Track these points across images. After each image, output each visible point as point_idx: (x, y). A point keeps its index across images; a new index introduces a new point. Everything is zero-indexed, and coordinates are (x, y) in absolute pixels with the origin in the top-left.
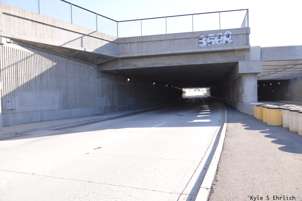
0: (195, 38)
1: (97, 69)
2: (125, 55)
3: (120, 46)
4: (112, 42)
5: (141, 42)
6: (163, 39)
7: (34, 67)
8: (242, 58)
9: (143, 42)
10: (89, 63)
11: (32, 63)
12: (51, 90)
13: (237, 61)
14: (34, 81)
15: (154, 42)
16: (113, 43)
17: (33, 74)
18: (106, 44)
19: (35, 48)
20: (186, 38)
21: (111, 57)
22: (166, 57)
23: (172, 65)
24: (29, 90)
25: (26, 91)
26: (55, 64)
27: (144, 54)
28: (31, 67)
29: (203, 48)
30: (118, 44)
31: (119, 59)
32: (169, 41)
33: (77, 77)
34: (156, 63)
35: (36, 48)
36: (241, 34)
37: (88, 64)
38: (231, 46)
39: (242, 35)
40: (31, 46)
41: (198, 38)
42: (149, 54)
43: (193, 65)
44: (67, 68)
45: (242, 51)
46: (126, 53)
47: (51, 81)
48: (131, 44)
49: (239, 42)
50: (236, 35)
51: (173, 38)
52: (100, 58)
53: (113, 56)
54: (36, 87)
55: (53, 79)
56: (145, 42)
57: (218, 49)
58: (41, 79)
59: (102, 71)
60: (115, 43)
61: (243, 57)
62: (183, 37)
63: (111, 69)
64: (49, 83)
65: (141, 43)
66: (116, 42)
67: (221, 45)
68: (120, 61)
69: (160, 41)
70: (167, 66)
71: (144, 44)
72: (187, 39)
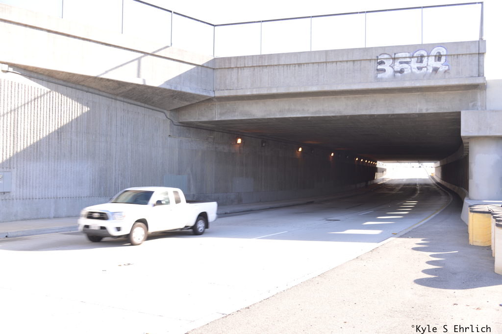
0: (371, 60)
1: (171, 118)
2: (226, 91)
3: (218, 74)
4: (202, 66)
5: (260, 66)
6: (304, 62)
7: (48, 116)
8: (471, 105)
9: (262, 66)
10: (154, 106)
11: (45, 108)
12: (77, 160)
13: (458, 111)
14: (46, 141)
15: (285, 66)
16: (203, 68)
17: (45, 129)
18: (188, 71)
19: (51, 79)
20: (351, 61)
21: (198, 95)
22: (311, 98)
23: (321, 115)
24: (37, 159)
25: (31, 160)
26: (86, 109)
27: (264, 92)
28: (42, 116)
29: (386, 81)
30: (214, 69)
31: (214, 100)
32: (316, 66)
33: (129, 134)
34: (289, 111)
35: (54, 81)
36: (465, 53)
37: (153, 110)
38: (444, 78)
39: (468, 56)
40: (44, 78)
41: (375, 59)
42: (274, 91)
43: (366, 115)
44: (110, 116)
45: (470, 89)
46: (229, 88)
47: (77, 143)
48: (239, 69)
49: (462, 70)
50: (456, 56)
51: (324, 61)
52: (175, 98)
53: (201, 94)
54: (49, 152)
55: (82, 138)
56: (266, 66)
57: (418, 84)
58: (58, 138)
59: (180, 123)
60: (207, 67)
61: (472, 102)
62: (345, 59)
63: (199, 119)
64: (73, 147)
65: (259, 68)
66: (210, 66)
67: (425, 75)
68: (217, 104)
69: (297, 65)
70: (312, 117)
71: (265, 70)
72: (352, 63)
